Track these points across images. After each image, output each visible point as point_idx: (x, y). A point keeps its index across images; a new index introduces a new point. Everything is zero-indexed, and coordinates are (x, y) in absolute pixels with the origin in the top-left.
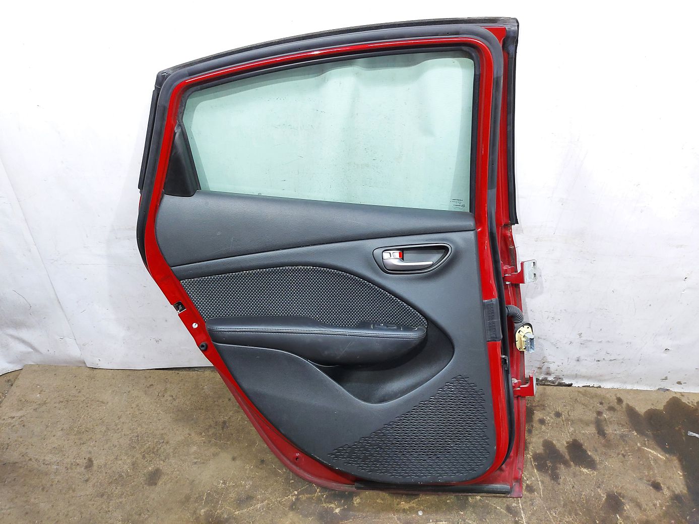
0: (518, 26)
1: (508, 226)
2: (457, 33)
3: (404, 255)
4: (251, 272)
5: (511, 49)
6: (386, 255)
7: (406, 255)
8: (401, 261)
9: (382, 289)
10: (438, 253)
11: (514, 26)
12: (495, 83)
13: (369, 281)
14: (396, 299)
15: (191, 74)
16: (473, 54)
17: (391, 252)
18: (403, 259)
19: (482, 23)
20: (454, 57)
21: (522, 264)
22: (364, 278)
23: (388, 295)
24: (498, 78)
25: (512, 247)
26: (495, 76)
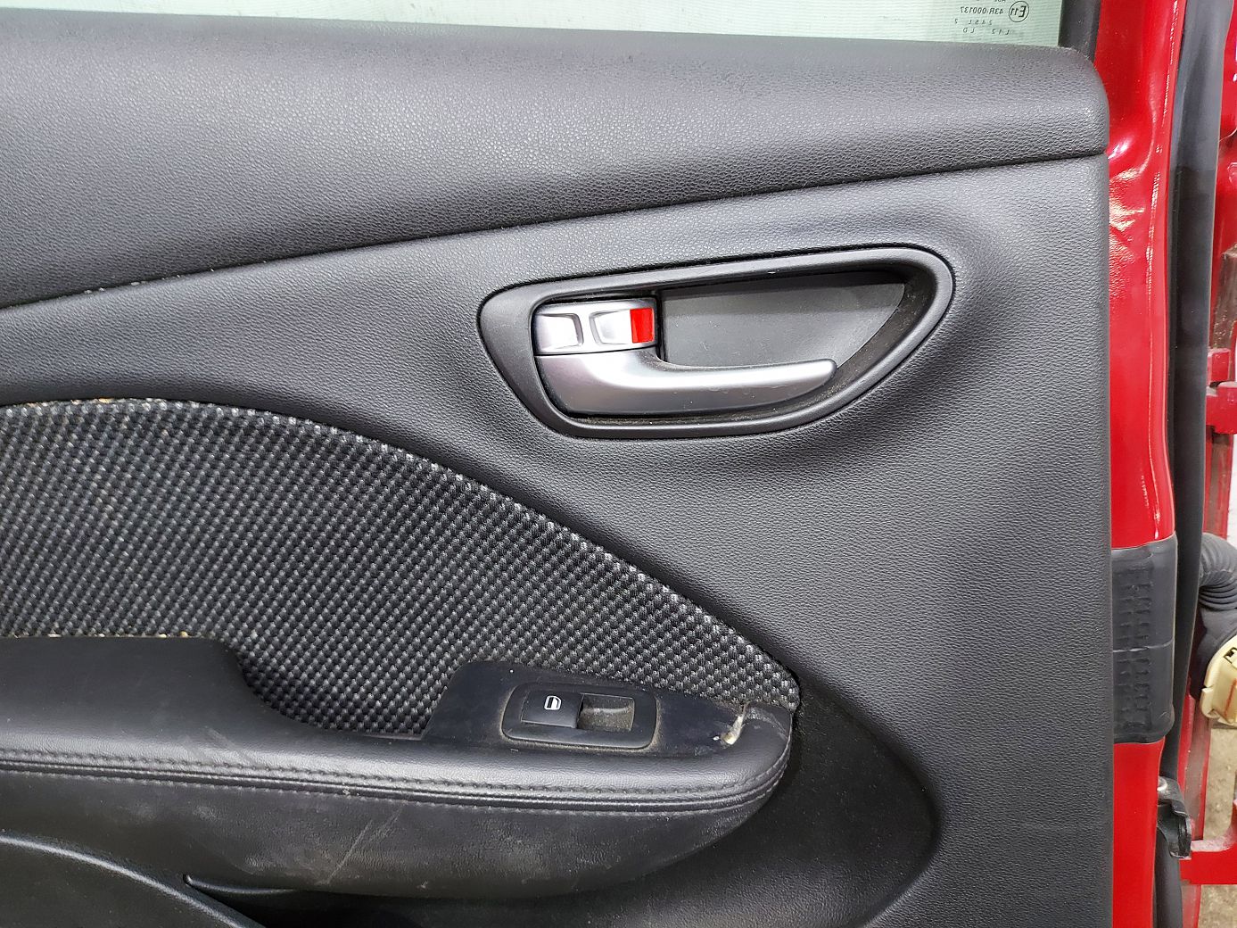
3: (669, 322)
6: (556, 332)
7: (683, 323)
8: (644, 359)
9: (550, 518)
10: (866, 305)
13: (476, 473)
14: (624, 571)
17: (583, 310)
18: (660, 347)
22: (451, 460)
23: (584, 546)
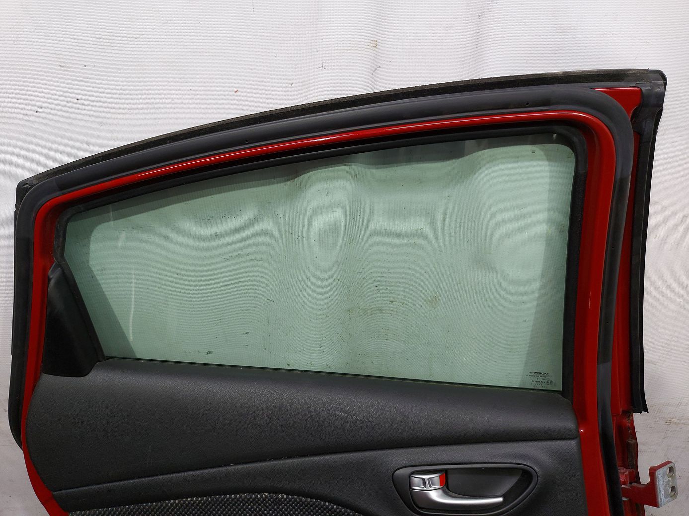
0: (665, 84)
1: (628, 414)
2: (546, 102)
4: (182, 502)
5: (647, 126)
6: (417, 483)
11: (658, 85)
12: (617, 190)
15: (62, 187)
16: (575, 139)
17: (425, 477)
19: (594, 81)
20: (534, 143)
21: (653, 472)
24: (623, 181)
25: (631, 442)
26: (618, 177)
